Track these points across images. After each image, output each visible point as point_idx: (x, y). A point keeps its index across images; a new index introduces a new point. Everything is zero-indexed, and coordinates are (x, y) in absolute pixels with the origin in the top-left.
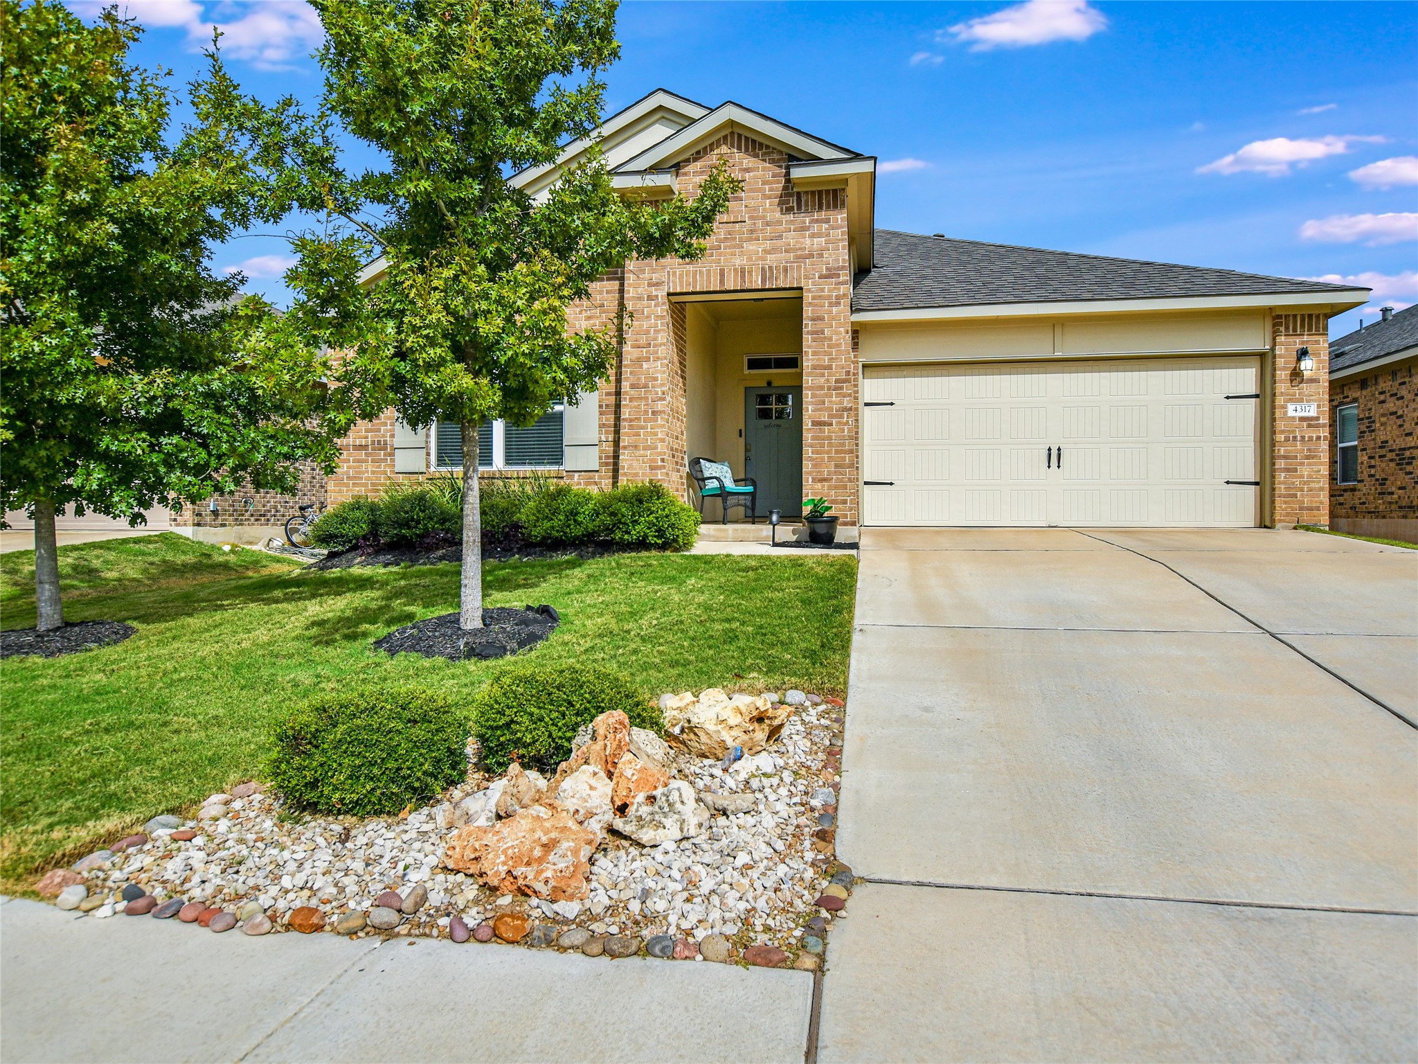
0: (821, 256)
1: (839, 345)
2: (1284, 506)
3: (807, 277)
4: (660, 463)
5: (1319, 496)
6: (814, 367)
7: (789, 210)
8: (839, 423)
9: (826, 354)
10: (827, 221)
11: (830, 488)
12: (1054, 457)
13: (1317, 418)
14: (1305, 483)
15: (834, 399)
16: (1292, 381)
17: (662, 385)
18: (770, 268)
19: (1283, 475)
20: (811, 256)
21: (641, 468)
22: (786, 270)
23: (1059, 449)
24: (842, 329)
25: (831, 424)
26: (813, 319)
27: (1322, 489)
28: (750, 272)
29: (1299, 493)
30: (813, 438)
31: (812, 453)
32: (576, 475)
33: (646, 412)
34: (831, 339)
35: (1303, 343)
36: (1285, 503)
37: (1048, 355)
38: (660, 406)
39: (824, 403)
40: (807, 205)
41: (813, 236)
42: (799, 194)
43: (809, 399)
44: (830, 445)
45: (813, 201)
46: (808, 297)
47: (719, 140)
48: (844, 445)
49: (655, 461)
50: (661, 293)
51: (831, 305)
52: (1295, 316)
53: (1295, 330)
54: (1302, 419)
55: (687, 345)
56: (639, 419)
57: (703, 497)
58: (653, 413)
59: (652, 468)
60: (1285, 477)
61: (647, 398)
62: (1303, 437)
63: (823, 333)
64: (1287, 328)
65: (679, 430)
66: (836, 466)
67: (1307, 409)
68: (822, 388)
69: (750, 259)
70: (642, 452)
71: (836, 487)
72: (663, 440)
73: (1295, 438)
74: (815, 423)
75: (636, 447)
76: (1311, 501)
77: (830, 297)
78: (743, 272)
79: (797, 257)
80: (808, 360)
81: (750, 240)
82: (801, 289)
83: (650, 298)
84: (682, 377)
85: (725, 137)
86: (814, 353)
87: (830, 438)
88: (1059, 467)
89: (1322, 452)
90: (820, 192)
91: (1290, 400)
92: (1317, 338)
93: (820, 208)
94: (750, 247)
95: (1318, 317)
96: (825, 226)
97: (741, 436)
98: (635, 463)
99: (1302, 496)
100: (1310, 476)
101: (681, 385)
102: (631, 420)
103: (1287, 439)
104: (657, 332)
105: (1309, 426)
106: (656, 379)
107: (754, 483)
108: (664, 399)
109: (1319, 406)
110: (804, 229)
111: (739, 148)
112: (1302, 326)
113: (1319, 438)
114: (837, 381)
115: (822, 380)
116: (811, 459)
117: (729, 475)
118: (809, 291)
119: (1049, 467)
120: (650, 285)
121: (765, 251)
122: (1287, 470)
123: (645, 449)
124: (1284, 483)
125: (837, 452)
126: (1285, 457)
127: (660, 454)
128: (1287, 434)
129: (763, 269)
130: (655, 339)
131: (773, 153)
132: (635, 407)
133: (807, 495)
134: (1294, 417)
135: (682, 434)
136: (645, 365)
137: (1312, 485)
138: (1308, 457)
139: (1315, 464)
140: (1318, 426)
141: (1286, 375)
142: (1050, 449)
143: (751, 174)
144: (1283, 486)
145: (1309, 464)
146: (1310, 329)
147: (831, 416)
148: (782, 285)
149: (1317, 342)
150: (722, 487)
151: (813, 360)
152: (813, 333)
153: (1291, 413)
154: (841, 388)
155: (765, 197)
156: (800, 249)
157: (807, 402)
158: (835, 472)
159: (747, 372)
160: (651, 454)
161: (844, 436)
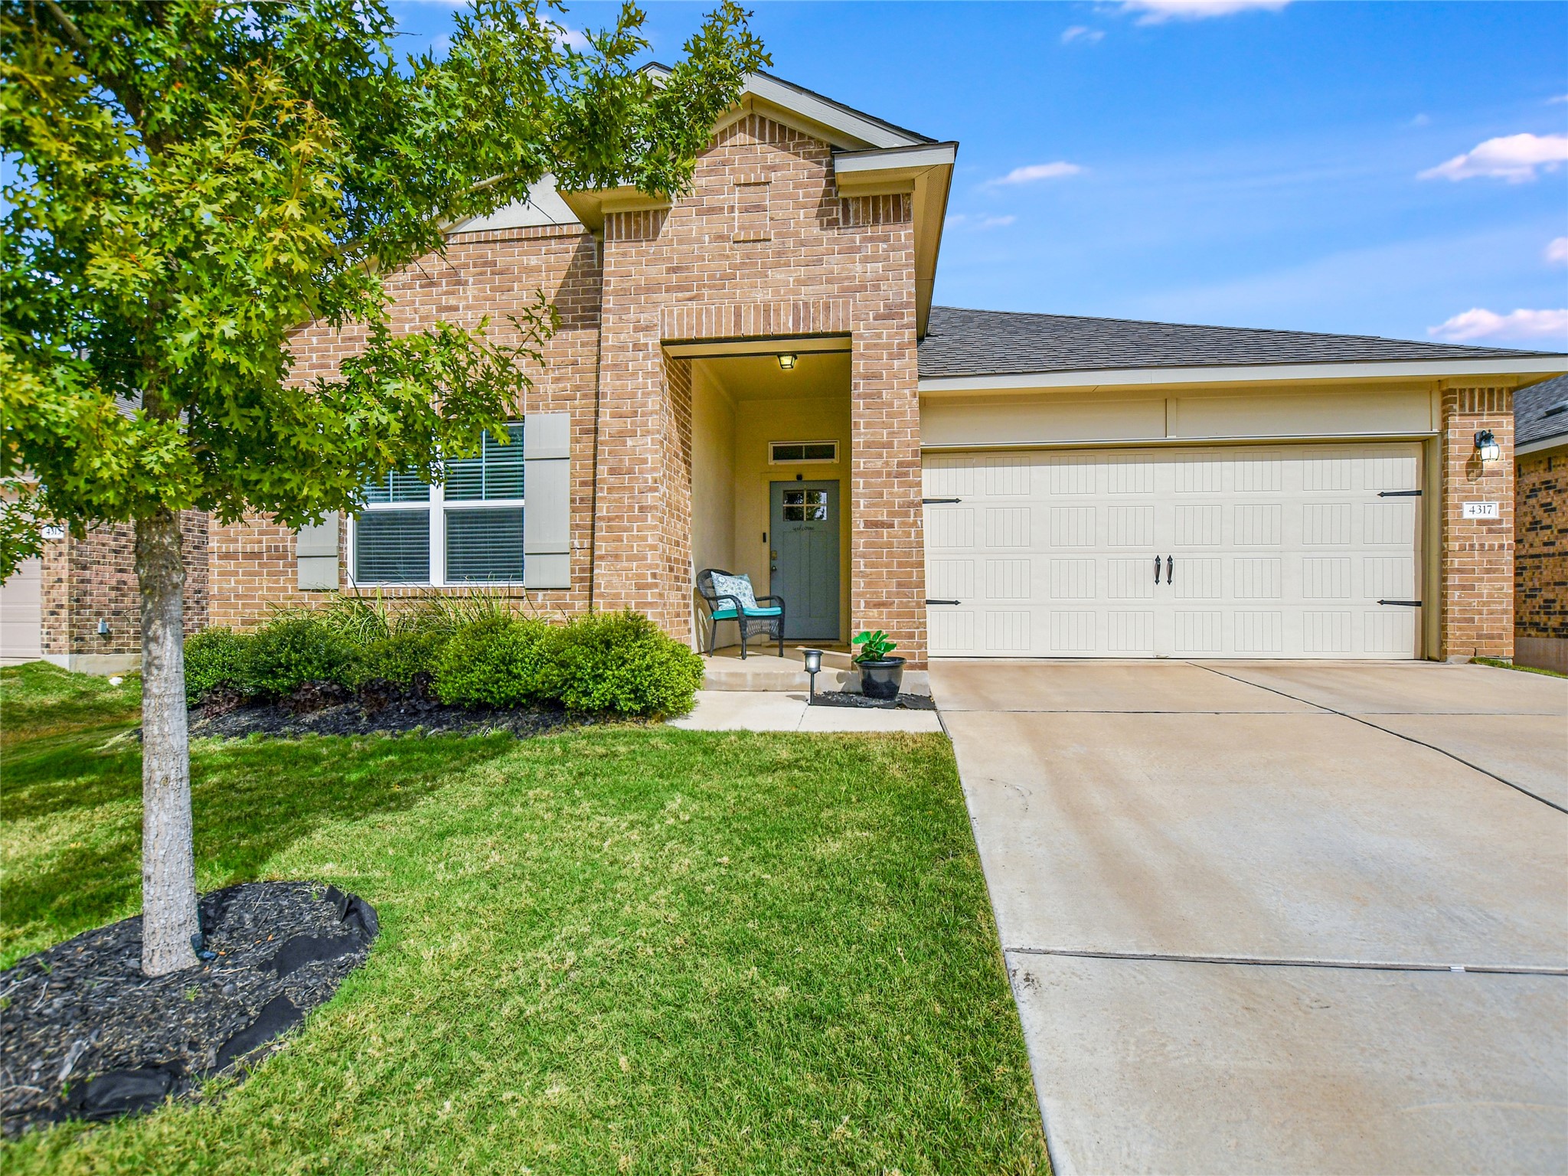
0: (877, 288)
1: (903, 414)
2: (1458, 633)
3: (857, 318)
4: (650, 580)
5: (1501, 620)
6: (868, 445)
7: (832, 224)
8: (903, 524)
9: (884, 425)
10: (886, 239)
11: (890, 616)
12: (1163, 569)
13: (1500, 521)
14: (1484, 604)
15: (896, 489)
16: (1468, 474)
17: (654, 470)
18: (806, 304)
19: (1457, 593)
20: (863, 288)
21: (624, 586)
22: (827, 307)
23: (1170, 559)
24: (907, 392)
25: (892, 526)
26: (866, 377)
27: (1505, 612)
28: (777, 311)
29: (1477, 617)
30: (867, 545)
31: (866, 566)
32: (540, 594)
33: (631, 508)
34: (891, 405)
35: (1482, 424)
36: (1460, 629)
37: (1159, 438)
38: (650, 499)
39: (881, 495)
40: (857, 217)
41: (865, 260)
42: (845, 200)
43: (861, 490)
44: (890, 555)
45: (866, 212)
46: (858, 346)
47: (733, 126)
48: (909, 555)
49: (643, 576)
50: (653, 341)
51: (891, 357)
52: (1472, 391)
53: (1472, 408)
54: (1481, 522)
55: (693, 420)
56: (621, 518)
57: (715, 621)
58: (641, 509)
59: (639, 587)
60: (1460, 597)
61: (633, 488)
62: (1482, 546)
63: (880, 396)
64: (1462, 406)
65: (681, 533)
66: (899, 585)
67: (1487, 509)
68: (879, 474)
69: (776, 292)
70: (625, 564)
71: (899, 615)
72: (654, 548)
73: (1472, 546)
74: (869, 524)
75: (617, 557)
76: (1492, 628)
77: (889, 346)
78: (767, 311)
79: (844, 290)
80: (859, 434)
81: (777, 265)
82: (848, 334)
83: (637, 347)
84: (685, 462)
85: (742, 122)
86: (867, 425)
87: (890, 545)
88: (1169, 582)
89: (1505, 564)
90: (876, 199)
91: (1467, 499)
92: (1498, 419)
93: (876, 221)
94: (775, 275)
95: (1500, 392)
96: (882, 246)
97: (765, 541)
98: (615, 580)
99: (1481, 620)
100: (1490, 595)
101: (684, 472)
102: (610, 519)
103: (1462, 548)
104: (646, 395)
105: (1490, 531)
106: (645, 461)
107: (782, 604)
108: (656, 490)
109: (1501, 506)
110: (852, 250)
111: (762, 137)
112: (1481, 403)
113: (1501, 546)
114: (900, 464)
115: (879, 463)
116: (863, 575)
117: (749, 592)
118: (861, 337)
119: (1157, 582)
120: (636, 330)
121: (799, 282)
122: (1463, 587)
123: (630, 559)
124: (1458, 604)
125: (900, 565)
126: (1459, 571)
127: (650, 567)
128: (1462, 542)
129: (796, 306)
130: (644, 405)
131: (809, 143)
132: (615, 501)
133: (858, 626)
134: (1471, 520)
135: (685, 538)
136: (630, 442)
137: (1493, 607)
138: (1488, 571)
139: (1497, 580)
140: (1501, 531)
141: (1460, 465)
142: (1158, 559)
143: (779, 174)
144: (1457, 608)
145: (1490, 580)
146: (1491, 408)
147: (891, 514)
148: (821, 328)
149: (1500, 424)
150: (740, 609)
151: (865, 434)
152: (866, 396)
153: (1467, 515)
154: (906, 474)
155: (799, 206)
156: (848, 278)
157: (857, 494)
158: (898, 593)
159: (772, 462)
160: (638, 567)
161: (910, 542)
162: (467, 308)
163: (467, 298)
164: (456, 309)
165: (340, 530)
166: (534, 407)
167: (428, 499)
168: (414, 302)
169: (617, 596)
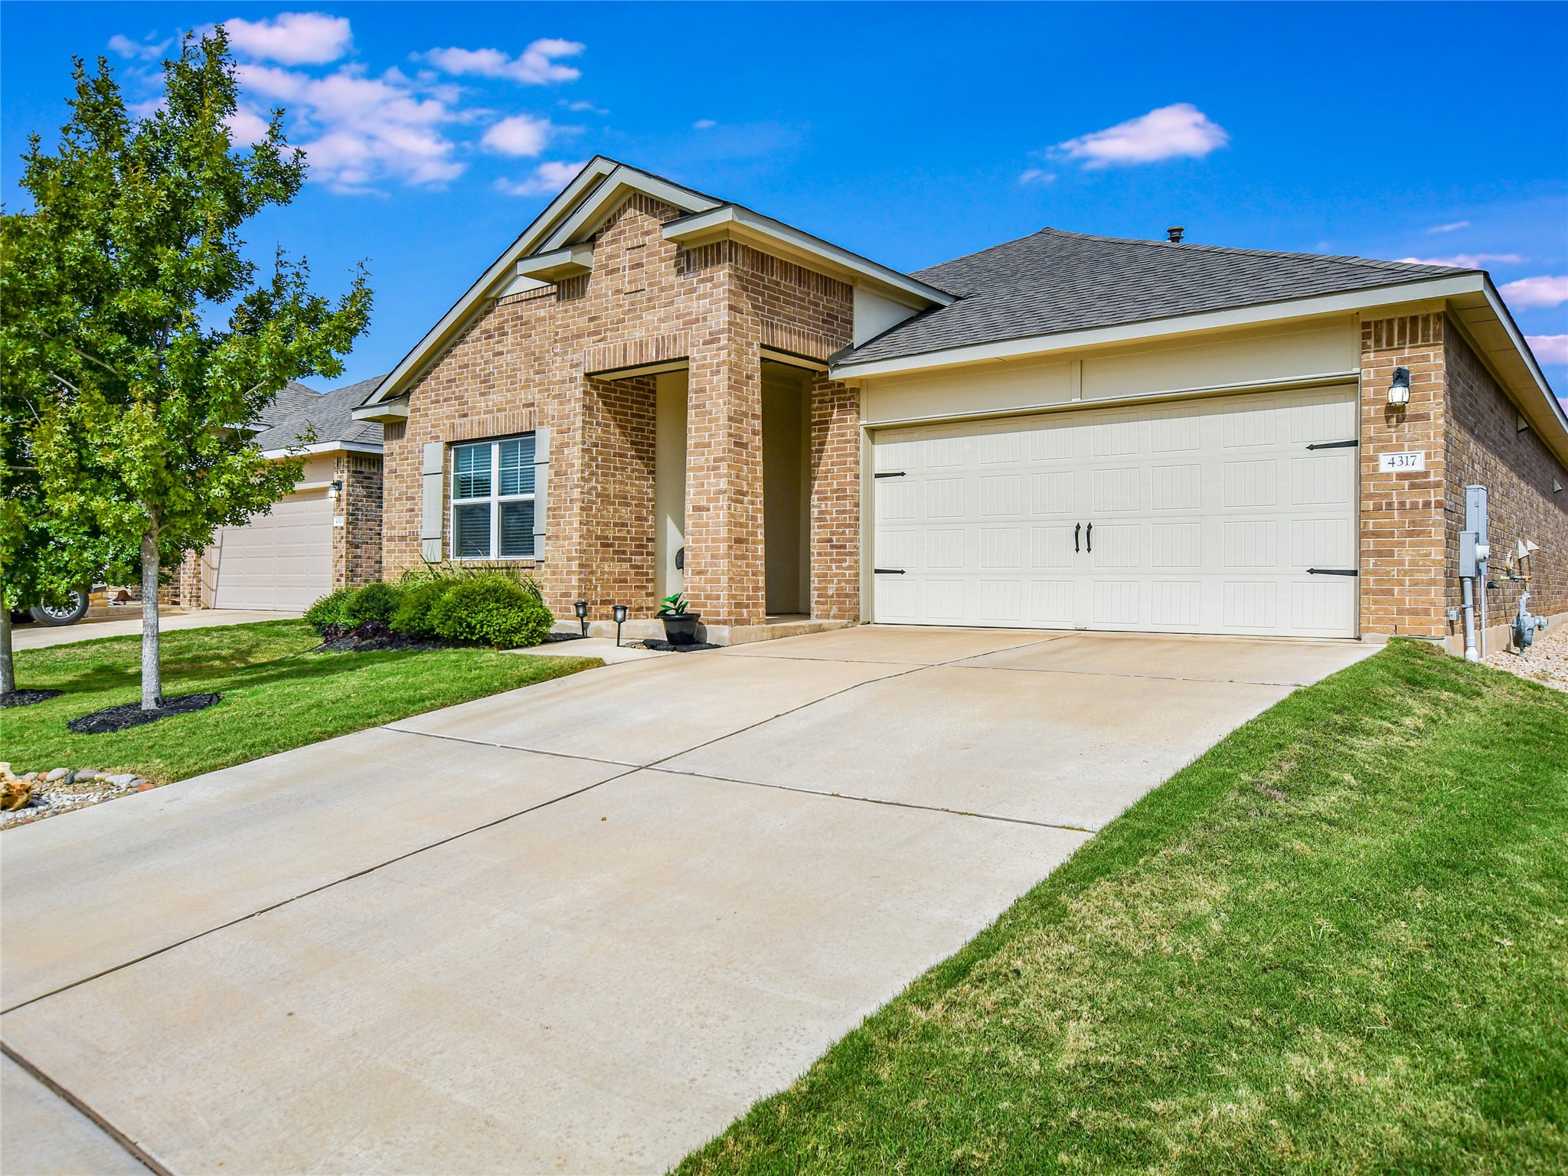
0: (705, 319)
1: (717, 419)
2: (1373, 607)
3: (693, 345)
4: (574, 554)
5: (1428, 593)
6: (697, 446)
7: (680, 272)
8: (716, 508)
9: (708, 429)
10: (711, 279)
11: (706, 581)
12: (1083, 536)
13: (1426, 474)
14: (1406, 573)
15: (712, 480)
16: (1388, 419)
17: (579, 471)
18: (663, 337)
19: (1372, 560)
20: (697, 320)
21: (560, 560)
22: (675, 339)
23: (1090, 527)
24: (721, 401)
25: (708, 510)
26: (697, 392)
27: (1433, 582)
28: (647, 344)
29: (1396, 589)
30: (694, 525)
31: (692, 542)
32: (539, 565)
33: (565, 501)
34: (711, 414)
35: (1402, 361)
36: (1375, 602)
38: (575, 494)
39: (703, 485)
40: (695, 265)
41: (699, 298)
42: (688, 251)
43: (691, 482)
45: (700, 259)
46: (693, 366)
47: (624, 205)
49: (571, 551)
50: (579, 375)
51: (713, 374)
52: (1390, 322)
53: (1390, 343)
54: (1402, 476)
56: (560, 508)
58: (571, 501)
59: (568, 559)
60: (1375, 564)
61: (567, 485)
62: (1402, 504)
63: (704, 407)
64: (1378, 341)
65: (629, 516)
66: (713, 557)
67: (1411, 460)
68: (701, 468)
69: (647, 330)
70: (561, 543)
71: (711, 581)
72: (577, 530)
73: (1390, 505)
74: (695, 509)
75: (557, 537)
76: (1416, 602)
77: (711, 365)
78: (641, 345)
79: (685, 323)
80: (691, 437)
81: (649, 308)
82: (687, 358)
83: (572, 380)
84: (641, 458)
85: (629, 201)
86: (696, 430)
87: (707, 525)
88: (1089, 550)
89: (1433, 525)
90: (706, 247)
91: (1384, 449)
92: (1424, 351)
93: (706, 266)
94: (647, 316)
95: (1426, 319)
96: (709, 285)
98: (556, 554)
99: (1401, 592)
100: (1413, 563)
101: (638, 466)
102: (554, 510)
103: (1378, 508)
104: (575, 415)
105: (1412, 486)
106: (573, 465)
109: (1428, 456)
110: (692, 291)
111: (641, 210)
112: (1402, 335)
113: (1427, 504)
114: (715, 460)
115: (703, 459)
116: (691, 549)
118: (694, 360)
119: (1077, 550)
120: (572, 367)
121: (661, 321)
122: (1379, 554)
123: (564, 538)
124: (1374, 573)
125: (713, 540)
126: (1375, 534)
127: (575, 544)
128: (1377, 500)
129: (657, 340)
130: (574, 424)
131: (667, 210)
132: (558, 496)
133: (687, 589)
134: (1388, 475)
135: (640, 519)
136: (566, 452)
137: (1418, 576)
138: (1410, 534)
139: (1422, 544)
140: (1427, 486)
141: (1377, 411)
142: (1078, 527)
143: (651, 237)
144: (1371, 578)
145: (1412, 545)
146: (1414, 339)
147: (709, 500)
148: (672, 357)
149: (1426, 358)
151: (695, 437)
152: (697, 406)
153: (1384, 467)
154: (719, 467)
155: (662, 260)
156: (688, 314)
157: (689, 485)
158: (711, 563)
160: (568, 545)
161: (719, 522)
162: (508, 352)
163: (507, 345)
164: (501, 353)
165: (444, 519)
166: (541, 424)
167: (489, 495)
168: (481, 350)
169: (557, 566)
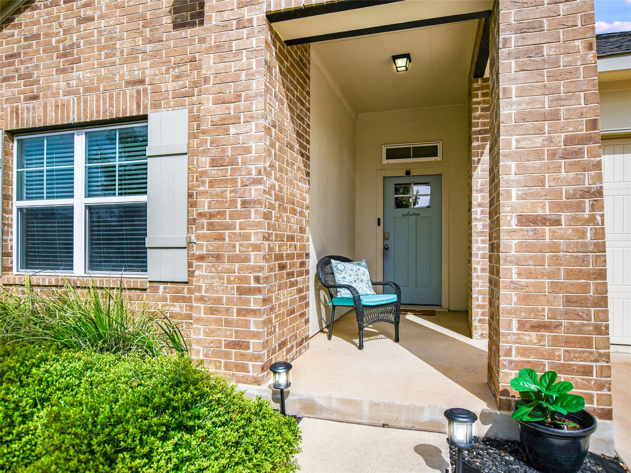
1: (573, 73)
4: (253, 284)
6: (523, 117)
8: (574, 220)
9: (546, 90)
11: (555, 341)
15: (563, 174)
17: (257, 159)
21: (225, 291)
24: (578, 43)
25: (557, 222)
26: (519, 30)
30: (521, 248)
31: (519, 275)
32: (162, 286)
33: (233, 203)
34: (556, 63)
38: (254, 192)
39: (542, 182)
43: (513, 177)
44: (556, 261)
48: (584, 261)
49: (245, 280)
50: (260, 17)
55: (312, 114)
56: (222, 214)
58: (244, 203)
59: (242, 291)
61: (235, 180)
63: (540, 53)
66: (568, 301)
68: (538, 155)
70: (227, 265)
71: (568, 342)
72: (257, 248)
74: (523, 220)
75: (218, 258)
80: (509, 104)
83: (241, 24)
84: (302, 155)
86: (522, 92)
87: (554, 248)
97: (379, 226)
98: (216, 283)
101: (301, 166)
102: (212, 216)
104: (250, 77)
106: (248, 150)
108: (259, 182)
114: (569, 141)
115: (539, 140)
116: (516, 287)
117: (366, 278)
123: (231, 260)
125: (569, 274)
127: (253, 269)
130: (248, 88)
132: (217, 195)
133: (508, 353)
136: (233, 130)
147: (557, 207)
150: (357, 298)
151: (519, 104)
152: (518, 54)
154: (579, 153)
157: (507, 182)
158: (567, 313)
159: (385, 161)
160: (240, 269)
161: (585, 245)
162: (101, 17)
163: (100, 8)
164: (92, 19)
165: (4, 224)
166: (156, 106)
167: (72, 197)
168: (59, 17)
169: (218, 300)
